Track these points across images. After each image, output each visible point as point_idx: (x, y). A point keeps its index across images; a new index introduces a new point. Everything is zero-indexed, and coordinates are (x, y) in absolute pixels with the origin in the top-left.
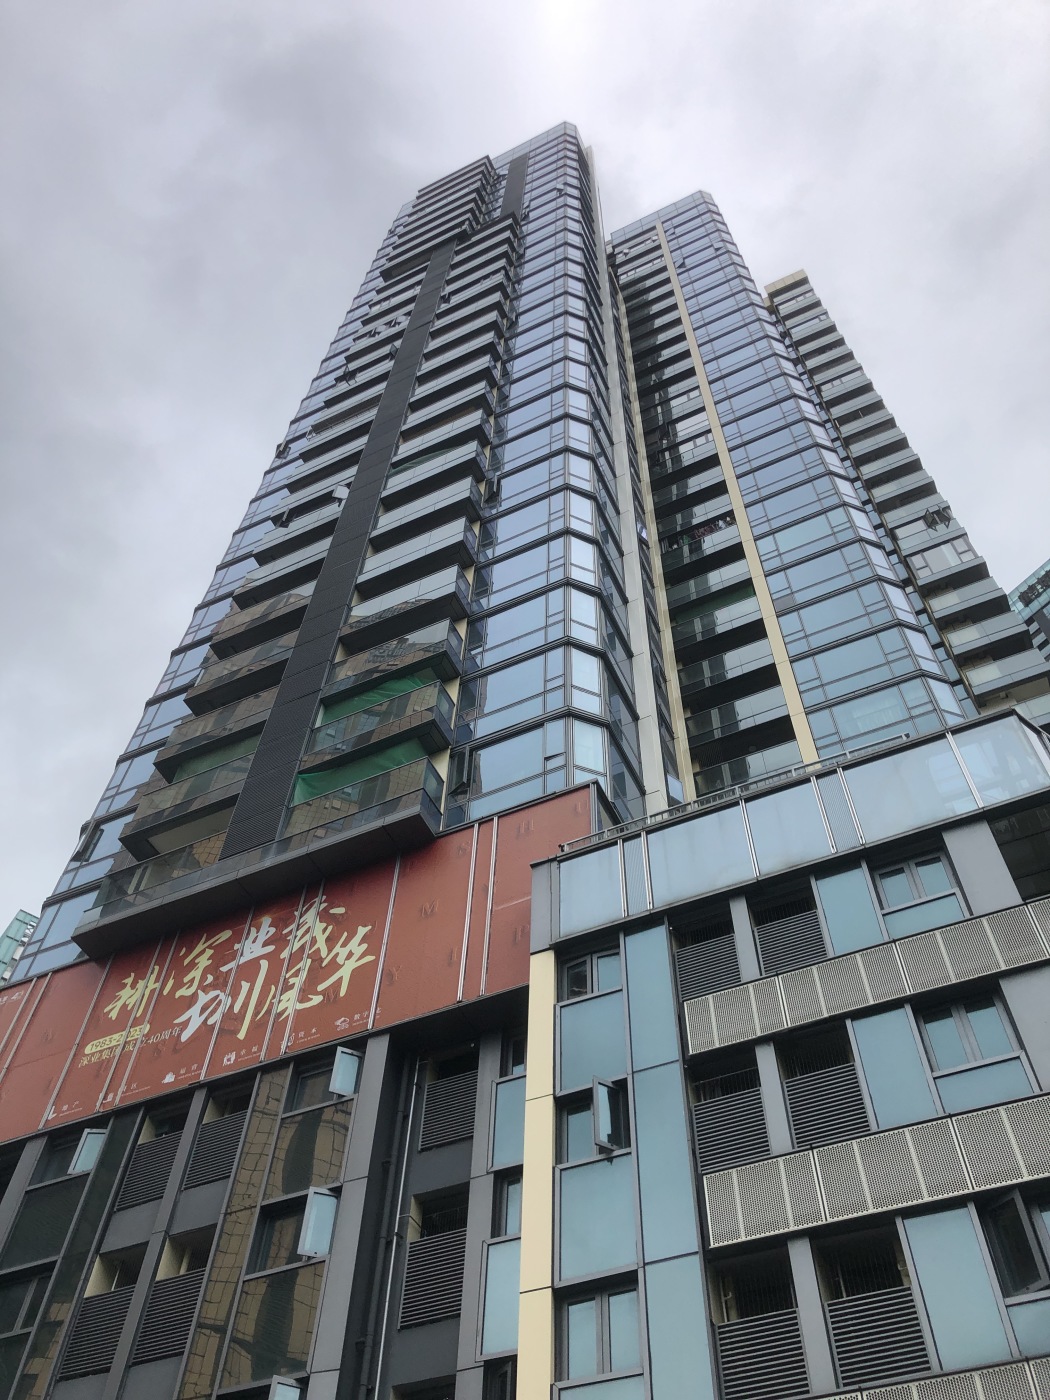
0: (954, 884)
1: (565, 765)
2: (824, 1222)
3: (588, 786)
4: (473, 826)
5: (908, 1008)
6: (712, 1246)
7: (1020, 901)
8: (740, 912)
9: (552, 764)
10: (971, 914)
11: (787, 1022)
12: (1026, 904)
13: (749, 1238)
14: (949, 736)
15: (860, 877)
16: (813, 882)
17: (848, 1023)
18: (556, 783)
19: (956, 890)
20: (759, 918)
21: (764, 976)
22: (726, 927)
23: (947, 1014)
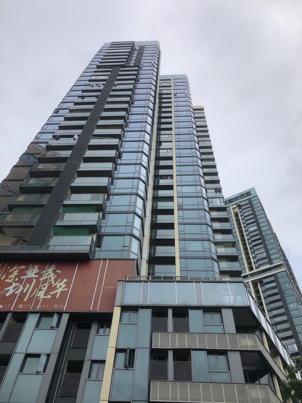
0: (221, 322)
1: (129, 250)
2: (178, 402)
3: (135, 260)
4: (101, 260)
5: (206, 351)
6: (150, 401)
7: (236, 333)
8: (170, 312)
9: (125, 248)
10: (224, 332)
11: (177, 347)
12: (237, 334)
13: (160, 401)
14: (228, 283)
15: (200, 312)
16: (189, 310)
17: (191, 351)
18: (125, 255)
19: (222, 325)
20: (174, 315)
21: (173, 332)
22: (166, 315)
23: (214, 354)
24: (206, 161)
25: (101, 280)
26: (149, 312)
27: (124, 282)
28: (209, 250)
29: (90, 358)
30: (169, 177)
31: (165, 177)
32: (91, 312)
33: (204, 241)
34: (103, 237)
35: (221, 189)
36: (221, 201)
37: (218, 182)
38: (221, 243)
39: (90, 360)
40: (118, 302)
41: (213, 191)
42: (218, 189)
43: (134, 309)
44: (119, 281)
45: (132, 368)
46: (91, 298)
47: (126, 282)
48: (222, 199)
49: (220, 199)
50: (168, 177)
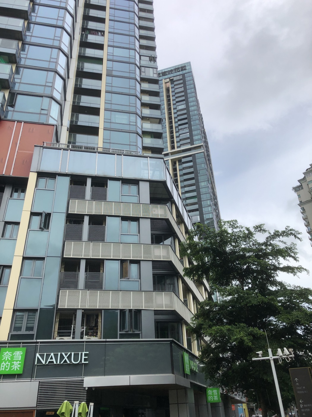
0: (138, 194)
1: (47, 114)
2: (90, 258)
3: (54, 126)
4: (15, 122)
5: (120, 218)
6: (64, 257)
7: (149, 203)
8: (89, 181)
9: (43, 112)
10: (139, 202)
11: (93, 213)
13: (73, 257)
14: (148, 158)
15: (119, 183)
16: (108, 180)
17: (107, 217)
18: (43, 120)
19: (138, 196)
20: (92, 185)
21: (91, 200)
22: (85, 184)
23: (127, 221)
24: (144, 20)
25: (15, 144)
26: (68, 179)
27: (42, 148)
28: (135, 124)
29: (4, 220)
30: (100, 33)
31: (95, 32)
32: (4, 176)
33: (131, 114)
34: (17, 95)
35: (156, 58)
36: (154, 72)
37: (153, 49)
38: (148, 119)
39: (3, 221)
40: (34, 167)
41: (148, 58)
42: (154, 57)
43: (52, 175)
44: (35, 146)
45: (47, 229)
46: (4, 160)
47: (43, 148)
48: (156, 69)
49: (154, 69)
50: (98, 33)
